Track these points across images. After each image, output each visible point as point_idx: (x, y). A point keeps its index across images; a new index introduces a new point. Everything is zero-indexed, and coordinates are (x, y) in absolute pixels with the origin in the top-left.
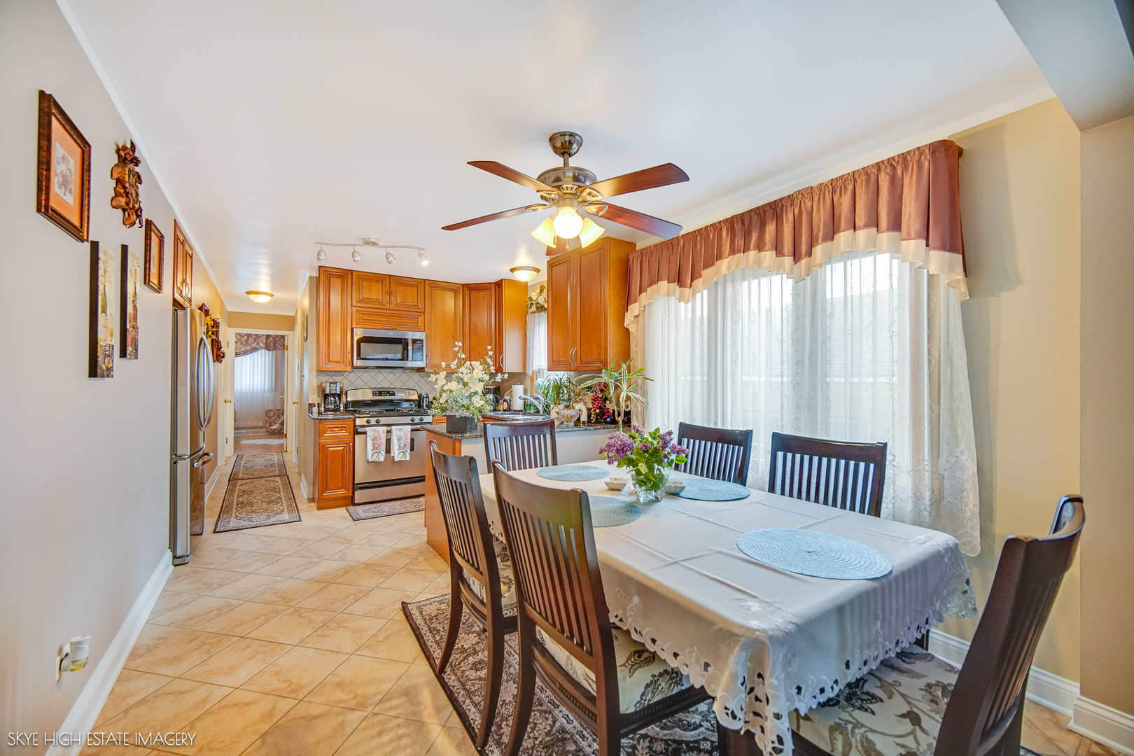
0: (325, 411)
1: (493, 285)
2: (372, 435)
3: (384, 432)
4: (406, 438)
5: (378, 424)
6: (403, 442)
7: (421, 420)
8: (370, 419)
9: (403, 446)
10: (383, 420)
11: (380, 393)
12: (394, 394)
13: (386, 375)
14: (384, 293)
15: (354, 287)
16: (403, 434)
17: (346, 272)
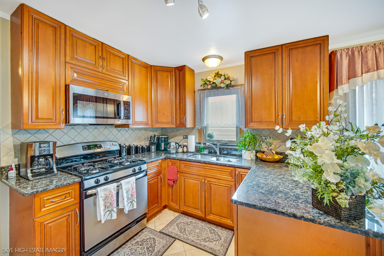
0: (32, 176)
1: (174, 69)
2: (103, 195)
3: (114, 188)
4: (132, 189)
5: (107, 182)
6: (130, 193)
7: (140, 169)
8: (98, 178)
9: (130, 196)
10: (111, 177)
11: (89, 147)
12: (101, 147)
13: (91, 130)
14: (97, 57)
15: (68, 42)
16: (130, 186)
17: (60, 24)
